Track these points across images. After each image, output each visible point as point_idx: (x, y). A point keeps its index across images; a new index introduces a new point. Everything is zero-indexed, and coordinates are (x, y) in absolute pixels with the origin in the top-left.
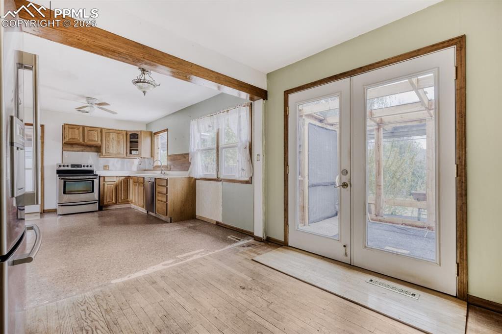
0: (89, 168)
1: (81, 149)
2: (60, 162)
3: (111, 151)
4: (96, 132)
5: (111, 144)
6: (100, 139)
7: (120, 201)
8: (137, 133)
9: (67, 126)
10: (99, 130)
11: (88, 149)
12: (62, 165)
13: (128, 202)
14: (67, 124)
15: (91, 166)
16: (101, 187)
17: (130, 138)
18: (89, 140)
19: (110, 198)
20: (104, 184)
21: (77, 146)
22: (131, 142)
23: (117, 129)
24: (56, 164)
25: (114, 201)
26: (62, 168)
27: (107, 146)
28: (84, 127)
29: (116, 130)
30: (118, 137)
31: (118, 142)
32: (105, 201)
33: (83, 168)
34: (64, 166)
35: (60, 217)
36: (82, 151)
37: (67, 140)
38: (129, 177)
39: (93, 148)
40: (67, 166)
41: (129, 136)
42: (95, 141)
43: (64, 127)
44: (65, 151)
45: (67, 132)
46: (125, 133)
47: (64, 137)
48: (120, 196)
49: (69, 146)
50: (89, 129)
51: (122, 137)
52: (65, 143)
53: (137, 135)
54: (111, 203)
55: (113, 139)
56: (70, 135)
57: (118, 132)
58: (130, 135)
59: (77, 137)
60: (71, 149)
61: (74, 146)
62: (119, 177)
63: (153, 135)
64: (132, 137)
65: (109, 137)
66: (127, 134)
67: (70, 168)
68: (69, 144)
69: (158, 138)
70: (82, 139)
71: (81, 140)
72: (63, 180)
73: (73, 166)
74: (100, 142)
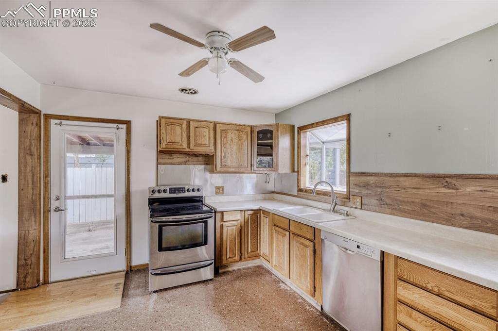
0: (196, 194)
1: (184, 160)
2: (153, 184)
3: (229, 163)
4: (207, 130)
5: (229, 150)
6: (212, 141)
7: (246, 256)
8: (271, 129)
9: (163, 120)
10: (211, 126)
11: (194, 159)
12: (157, 189)
13: (258, 256)
14: (163, 117)
15: (198, 190)
16: (218, 230)
17: (259, 139)
18: (197, 145)
19: (231, 251)
20: (222, 226)
21: (178, 155)
22: (259, 145)
23: (238, 123)
24: (147, 188)
25: (237, 257)
26: (157, 195)
27: (223, 155)
28: (189, 122)
29: (236, 125)
30: (240, 138)
31: (240, 146)
32: (224, 258)
33: (187, 194)
34: (159, 191)
35: (155, 296)
36: (185, 163)
37: (164, 145)
38: (260, 210)
39: (201, 158)
40: (165, 191)
41: (255, 135)
42: (205, 145)
43: (159, 124)
44: (160, 164)
45: (164, 132)
46: (249, 129)
47: (159, 142)
48: (246, 246)
49: (167, 156)
50: (196, 124)
51: (245, 137)
52: (161, 151)
53: (271, 132)
54: (232, 259)
55: (232, 140)
56: (168, 137)
57: (239, 129)
58: (259, 132)
59: (178, 140)
60: (170, 161)
61: (174, 156)
62: (245, 211)
63: (296, 132)
64: (261, 136)
65: (226, 137)
66: (252, 132)
67: (168, 195)
68: (166, 153)
69: (306, 137)
70: (186, 141)
71: (185, 146)
72: (157, 225)
73: (172, 190)
74: (212, 148)
